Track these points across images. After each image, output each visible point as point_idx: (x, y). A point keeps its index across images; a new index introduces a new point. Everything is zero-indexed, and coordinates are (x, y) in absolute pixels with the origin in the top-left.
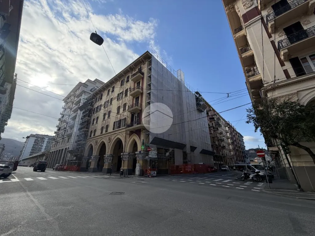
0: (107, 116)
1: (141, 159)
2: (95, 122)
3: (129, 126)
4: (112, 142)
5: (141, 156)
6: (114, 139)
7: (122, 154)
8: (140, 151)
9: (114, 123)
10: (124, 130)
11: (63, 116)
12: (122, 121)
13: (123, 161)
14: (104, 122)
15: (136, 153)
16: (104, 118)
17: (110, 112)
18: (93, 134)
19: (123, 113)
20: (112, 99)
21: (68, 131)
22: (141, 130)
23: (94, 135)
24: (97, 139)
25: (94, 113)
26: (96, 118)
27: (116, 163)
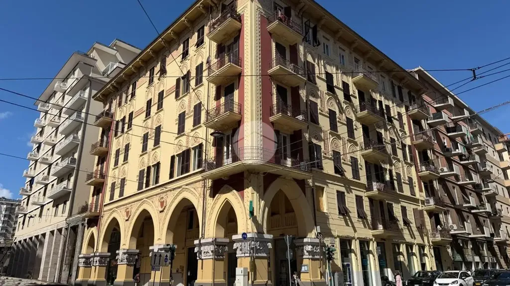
0: (151, 143)
1: (246, 255)
2: (121, 157)
3: (211, 166)
4: (168, 210)
5: (246, 246)
6: (172, 202)
7: (196, 242)
8: (244, 234)
9: (173, 158)
10: (199, 177)
11: (37, 145)
12: (192, 152)
13: (200, 262)
14: (146, 156)
15: (234, 237)
16: (145, 148)
17: (158, 130)
18: (117, 192)
19: (192, 130)
20: (161, 96)
21: (53, 185)
22: (245, 175)
23: (121, 194)
24: (129, 203)
25: (116, 135)
26: (122, 148)
27: (182, 268)
